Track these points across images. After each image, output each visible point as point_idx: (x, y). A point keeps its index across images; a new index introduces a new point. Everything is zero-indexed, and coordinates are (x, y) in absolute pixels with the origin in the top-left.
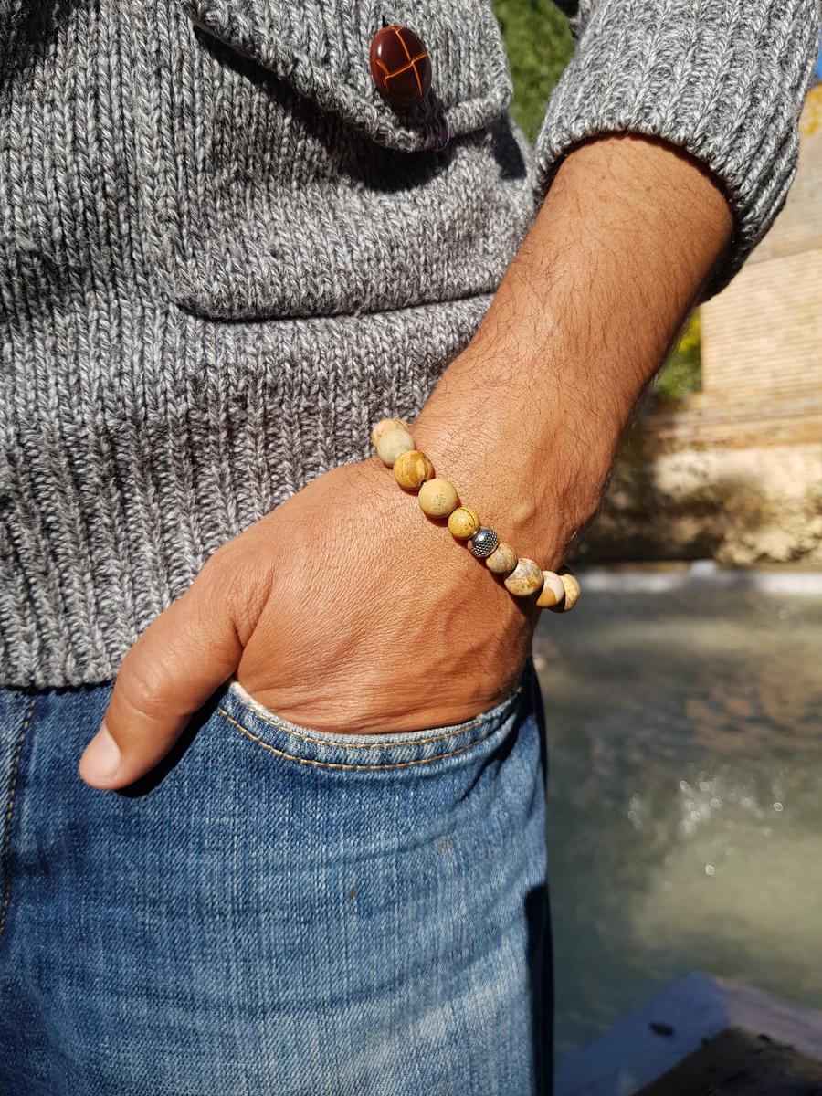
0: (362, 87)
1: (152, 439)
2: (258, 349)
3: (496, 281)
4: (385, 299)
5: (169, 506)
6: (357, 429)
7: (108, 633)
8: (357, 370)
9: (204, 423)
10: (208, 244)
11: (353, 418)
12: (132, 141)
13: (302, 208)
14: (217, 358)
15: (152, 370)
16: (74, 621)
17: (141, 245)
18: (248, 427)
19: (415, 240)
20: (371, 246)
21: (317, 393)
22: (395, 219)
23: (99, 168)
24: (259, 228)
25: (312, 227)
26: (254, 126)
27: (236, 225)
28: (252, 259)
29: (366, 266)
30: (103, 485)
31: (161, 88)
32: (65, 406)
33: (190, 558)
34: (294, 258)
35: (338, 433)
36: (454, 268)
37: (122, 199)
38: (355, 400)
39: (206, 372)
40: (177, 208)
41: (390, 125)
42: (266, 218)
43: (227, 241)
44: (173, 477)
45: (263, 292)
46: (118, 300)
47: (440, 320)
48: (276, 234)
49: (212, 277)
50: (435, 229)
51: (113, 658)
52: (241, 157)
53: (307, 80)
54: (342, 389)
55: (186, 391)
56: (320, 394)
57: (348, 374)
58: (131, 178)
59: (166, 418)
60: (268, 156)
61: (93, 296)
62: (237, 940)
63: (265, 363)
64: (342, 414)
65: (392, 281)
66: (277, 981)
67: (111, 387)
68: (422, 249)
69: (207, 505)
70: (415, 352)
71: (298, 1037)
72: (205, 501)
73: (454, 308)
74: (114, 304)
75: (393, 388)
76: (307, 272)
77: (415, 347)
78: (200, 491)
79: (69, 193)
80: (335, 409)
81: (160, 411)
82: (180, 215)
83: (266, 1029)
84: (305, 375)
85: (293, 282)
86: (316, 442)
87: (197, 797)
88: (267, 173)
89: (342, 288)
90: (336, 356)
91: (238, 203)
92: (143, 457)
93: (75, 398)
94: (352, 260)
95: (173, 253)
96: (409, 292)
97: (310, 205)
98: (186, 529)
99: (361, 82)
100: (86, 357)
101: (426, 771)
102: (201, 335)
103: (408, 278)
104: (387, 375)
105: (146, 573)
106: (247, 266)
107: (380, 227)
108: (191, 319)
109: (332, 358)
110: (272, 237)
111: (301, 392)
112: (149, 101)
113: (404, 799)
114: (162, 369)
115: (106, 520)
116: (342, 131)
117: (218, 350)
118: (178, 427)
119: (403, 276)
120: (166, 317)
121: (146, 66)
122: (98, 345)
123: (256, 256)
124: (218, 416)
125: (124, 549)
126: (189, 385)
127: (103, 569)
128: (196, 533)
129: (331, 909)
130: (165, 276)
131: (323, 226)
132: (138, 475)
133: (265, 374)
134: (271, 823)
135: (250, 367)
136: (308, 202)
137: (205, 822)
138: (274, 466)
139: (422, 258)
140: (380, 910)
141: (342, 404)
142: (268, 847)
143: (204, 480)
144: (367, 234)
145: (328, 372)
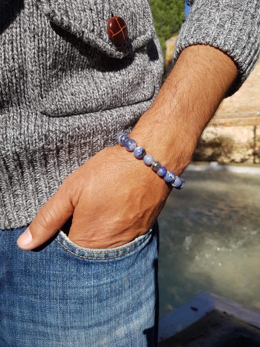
0: (105, 39)
1: (31, 154)
2: (66, 124)
4: (110, 106)
5: (37, 173)
6: (99, 147)
7: (18, 213)
8: (100, 129)
9: (49, 148)
10: (50, 93)
11: (98, 144)
12: (25, 58)
15: (31, 132)
16: (7, 209)
17: (28, 92)
18: (64, 149)
19: (120, 86)
20: (105, 89)
22: (114, 80)
23: (13, 68)
24: (67, 86)
25: (85, 84)
26: (67, 53)
27: (60, 86)
28: (65, 97)
29: (103, 96)
30: (15, 168)
31: (35, 41)
32: (2, 145)
33: (44, 188)
34: (79, 96)
35: (93, 148)
36: (133, 94)
37: (21, 78)
38: (99, 138)
39: (49, 133)
40: (40, 82)
41: (114, 50)
42: (70, 82)
43: (56, 91)
44: (38, 164)
45: (68, 107)
46: (20, 110)
47: (128, 111)
48: (73, 87)
49: (51, 104)
50: (127, 82)
51: (20, 221)
52: (62, 63)
54: (95, 135)
55: (42, 139)
56: (88, 137)
57: (97, 130)
58: (25, 71)
59: (36, 148)
61: (12, 109)
62: (60, 307)
63: (69, 129)
64: (95, 142)
65: (113, 101)
66: (72, 320)
67: (17, 138)
68: (122, 89)
70: (120, 122)
71: (79, 336)
72: (49, 171)
73: (133, 107)
74: (19, 111)
75: (112, 134)
76: (83, 100)
77: (120, 120)
78: (47, 168)
79: (3, 77)
80: (93, 141)
81: (34, 146)
82: (41, 84)
83: (68, 334)
84: (83, 132)
85: (79, 103)
86: (86, 151)
87: (48, 265)
88: (71, 67)
89: (95, 104)
90: (93, 125)
91: (60, 78)
92: (28, 160)
93: (5, 142)
94: (99, 95)
95: (38, 96)
98: (43, 180)
99: (105, 37)
100: (9, 129)
101: (119, 259)
102: (48, 121)
103: (118, 99)
104: (110, 130)
106: (63, 99)
107: (109, 83)
108: (45, 116)
110: (71, 89)
111: (81, 138)
112: (31, 46)
113: (112, 267)
114: (35, 132)
115: (17, 178)
116: (97, 51)
117: (53, 125)
118: (40, 150)
119: (116, 99)
120: (36, 115)
121: (30, 34)
122: (13, 124)
123: (66, 96)
124: (53, 146)
126: (43, 137)
129: (89, 300)
130: (36, 104)
131: (89, 83)
132: (27, 165)
133: (69, 133)
134: (70, 275)
135: (64, 130)
136: (84, 75)
137: (51, 273)
138: (72, 159)
139: (123, 92)
140: (104, 300)
141: (95, 140)
142: (69, 282)
143: (49, 164)
144: (104, 85)
145: (91, 130)
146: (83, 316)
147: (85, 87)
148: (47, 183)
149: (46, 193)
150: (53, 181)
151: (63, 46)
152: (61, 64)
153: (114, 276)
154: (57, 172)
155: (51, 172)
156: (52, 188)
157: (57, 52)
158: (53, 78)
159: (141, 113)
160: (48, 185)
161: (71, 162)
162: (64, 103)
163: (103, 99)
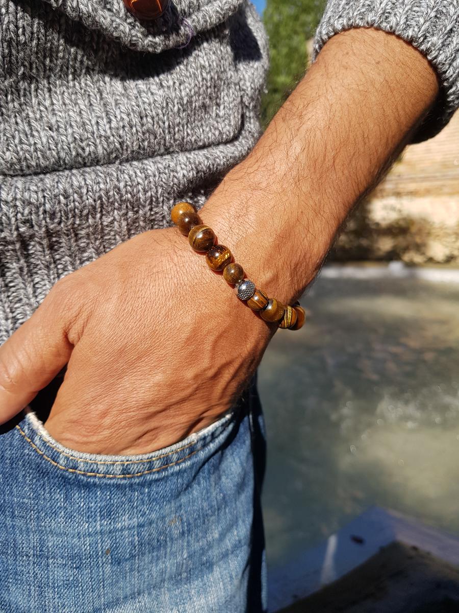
0: (116, 10)
3: (224, 137)
4: (139, 153)
8: (117, 197)
11: (116, 228)
13: (76, 93)
14: (8, 195)
18: (36, 239)
19: (160, 112)
20: (125, 117)
21: (87, 215)
22: (146, 98)
24: (41, 111)
25: (83, 107)
26: (35, 42)
28: (35, 133)
29: (121, 131)
33: (3, 322)
34: (66, 130)
35: (105, 238)
36: (192, 129)
38: (117, 217)
41: (139, 35)
42: (47, 103)
43: (16, 123)
45: (43, 155)
47: (182, 161)
48: (54, 114)
49: (5, 149)
50: (176, 103)
52: (26, 63)
53: (73, 9)
54: (106, 211)
56: (90, 216)
57: (111, 200)
60: (48, 61)
63: (44, 197)
64: (107, 226)
65: (143, 141)
68: (166, 117)
69: (13, 287)
70: (164, 183)
72: (11, 285)
73: (193, 154)
77: (164, 180)
78: (7, 279)
80: (102, 224)
84: (77, 204)
86: (89, 244)
88: (48, 72)
89: (104, 148)
91: (25, 95)
94: (110, 128)
96: (157, 147)
97: (83, 91)
99: (116, 7)
103: (156, 138)
104: (141, 200)
106: (31, 139)
107: (134, 104)
109: (98, 190)
111: (74, 216)
113: (142, 494)
117: (9, 190)
119: (152, 137)
123: (38, 131)
124: (12, 234)
128: (6, 306)
129: (93, 561)
131: (91, 105)
133: (44, 204)
134: (52, 506)
135: (33, 200)
136: (81, 89)
137: (14, 500)
138: (59, 259)
139: (167, 124)
140: (126, 560)
141: (107, 220)
142: (51, 520)
143: (9, 271)
144: (123, 108)
145: (95, 201)
146: (80, 592)
147: (80, 112)
148: (8, 310)
149: (7, 331)
150: (22, 306)
151: (24, 27)
152: (25, 66)
153: (145, 513)
154: (28, 288)
155: (17, 287)
156: (20, 321)
157: (11, 38)
158: (6, 96)
159: (211, 167)
160: (10, 315)
161: (59, 266)
162: (32, 147)
163: (120, 137)
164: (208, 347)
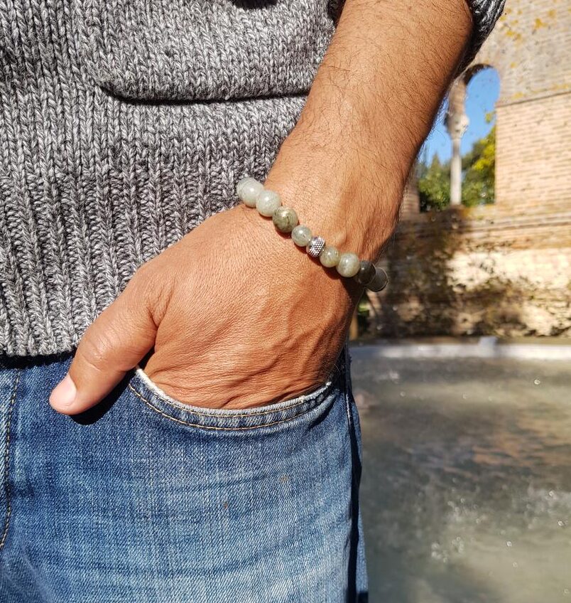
1: (86, 189)
2: (156, 129)
4: (244, 89)
5: (96, 240)
6: (226, 189)
8: (225, 144)
9: (119, 179)
11: (223, 180)
13: (187, 19)
14: (128, 134)
15: (85, 139)
17: (74, 43)
18: (150, 185)
20: (234, 51)
25: (193, 34)
27: (141, 30)
28: (152, 55)
30: (52, 220)
33: (109, 277)
34: (180, 57)
35: (212, 192)
39: (121, 144)
40: (99, 16)
42: (162, 26)
43: (135, 42)
44: (99, 219)
46: (60, 84)
48: (169, 39)
49: (124, 67)
50: (280, 41)
54: (215, 159)
55: (108, 156)
56: (200, 163)
57: (219, 147)
59: (95, 176)
63: (161, 139)
64: (215, 177)
65: (250, 76)
66: (180, 557)
67: (59, 151)
68: (271, 55)
69: (122, 241)
70: (267, 132)
72: (120, 238)
74: (58, 87)
76: (189, 68)
77: (266, 129)
78: (117, 231)
80: (210, 174)
81: (90, 169)
82: (102, 21)
84: (189, 149)
85: (180, 74)
86: (197, 198)
89: (214, 80)
90: (210, 135)
91: (141, 14)
92: (79, 202)
94: (221, 61)
95: (97, 48)
96: (261, 86)
97: (193, 17)
98: (108, 257)
102: (118, 114)
103: (261, 75)
104: (247, 148)
105: (80, 285)
106: (148, 61)
107: (241, 38)
108: (110, 99)
109: (208, 136)
110: (166, 40)
113: (255, 448)
114: (93, 141)
115: (54, 246)
117: (128, 127)
118: (102, 181)
119: (258, 73)
120: (94, 96)
123: (154, 54)
124: (129, 175)
125: (66, 267)
126: (110, 152)
127: (51, 280)
128: (114, 260)
129: (212, 514)
130: (92, 65)
131: (201, 35)
132: (76, 216)
133: (160, 146)
135: (151, 142)
136: (191, 15)
137: (130, 462)
140: (243, 515)
141: (215, 170)
142: (171, 476)
145: (205, 146)
146: (201, 547)
147: (193, 40)
164: (284, 317)
